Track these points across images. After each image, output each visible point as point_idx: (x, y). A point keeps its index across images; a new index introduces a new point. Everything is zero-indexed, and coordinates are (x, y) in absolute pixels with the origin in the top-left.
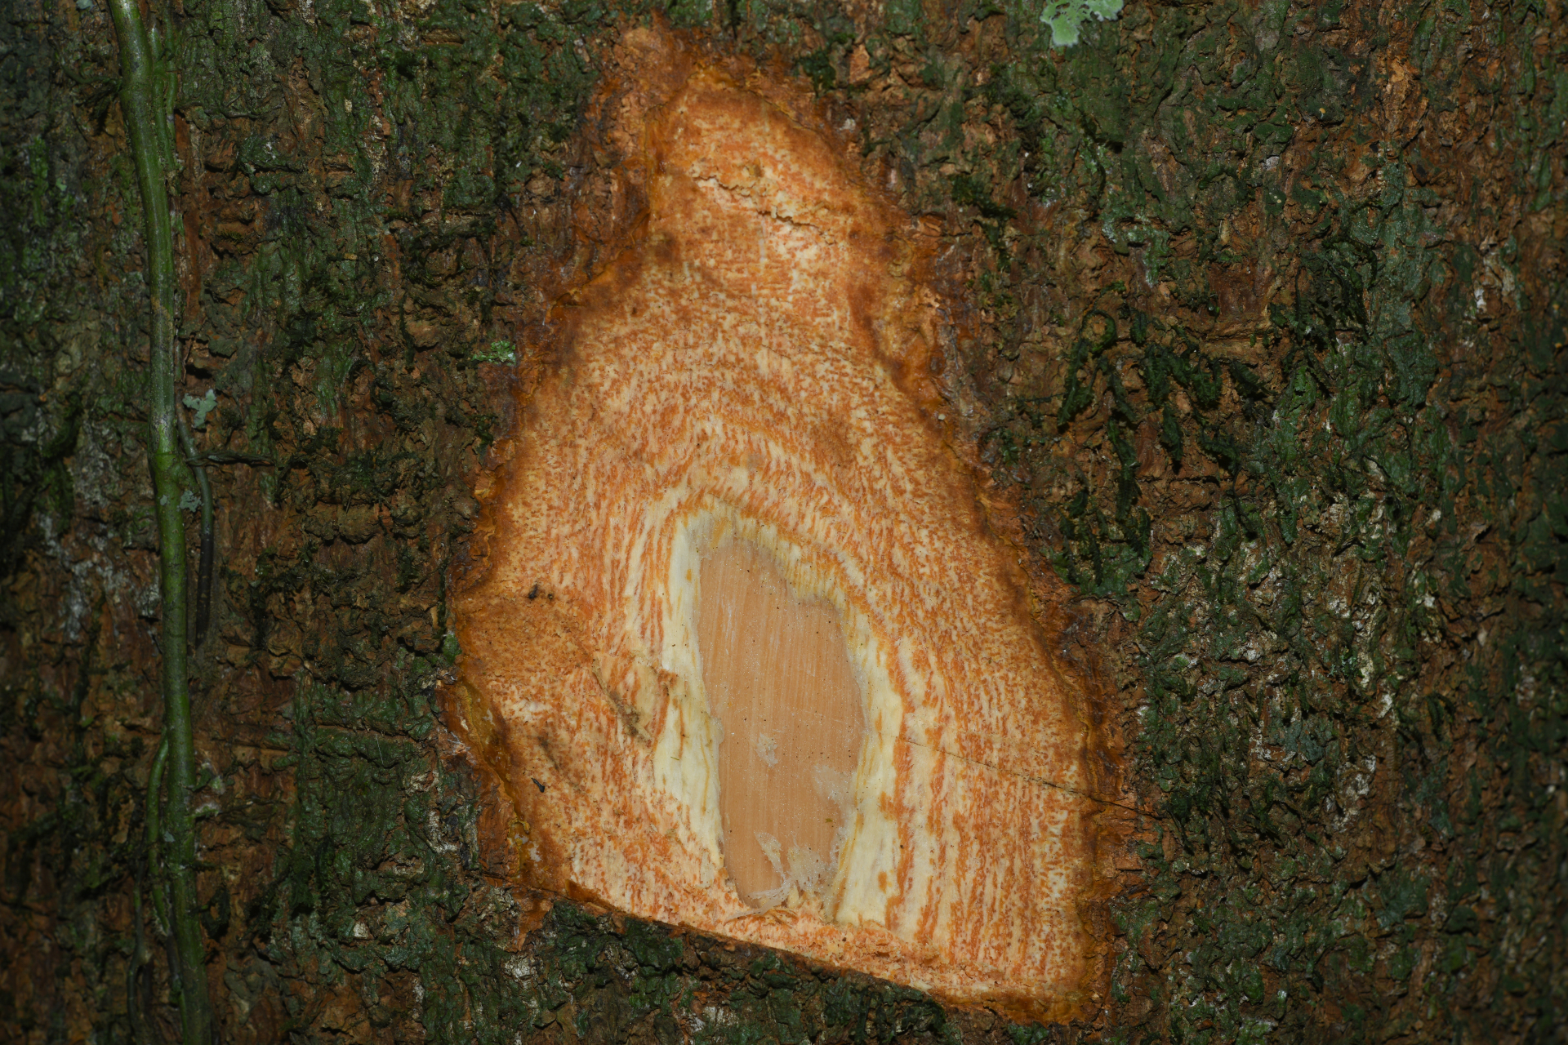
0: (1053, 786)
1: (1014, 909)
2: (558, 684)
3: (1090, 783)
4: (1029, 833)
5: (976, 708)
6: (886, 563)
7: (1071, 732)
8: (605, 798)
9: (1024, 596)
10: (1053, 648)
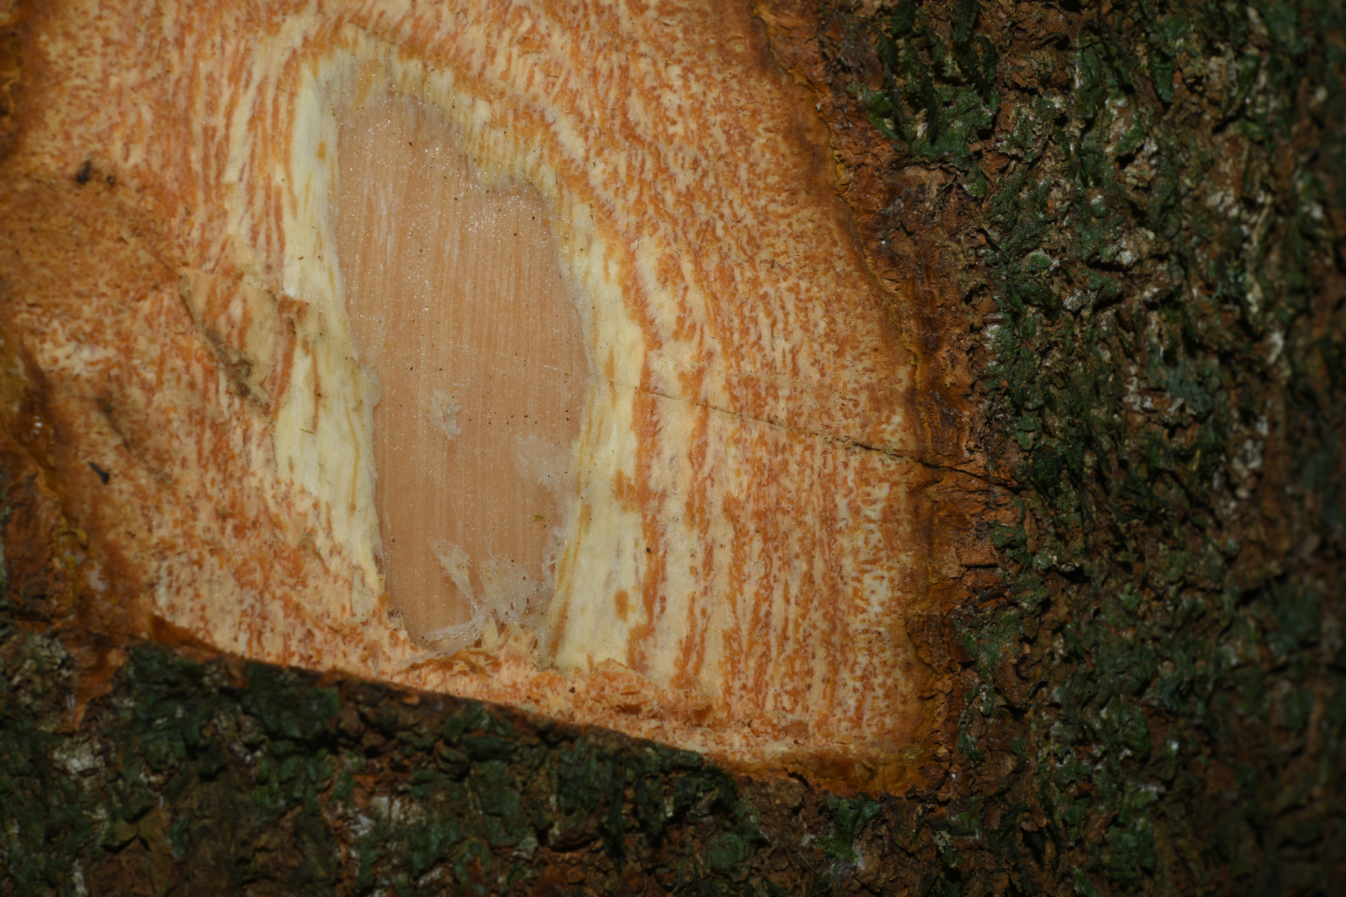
0: (867, 448)
1: (816, 633)
2: (126, 315)
3: (920, 439)
4: (835, 520)
5: (752, 337)
6: (618, 122)
7: (893, 365)
8: (203, 493)
9: (824, 160)
10: (867, 239)
